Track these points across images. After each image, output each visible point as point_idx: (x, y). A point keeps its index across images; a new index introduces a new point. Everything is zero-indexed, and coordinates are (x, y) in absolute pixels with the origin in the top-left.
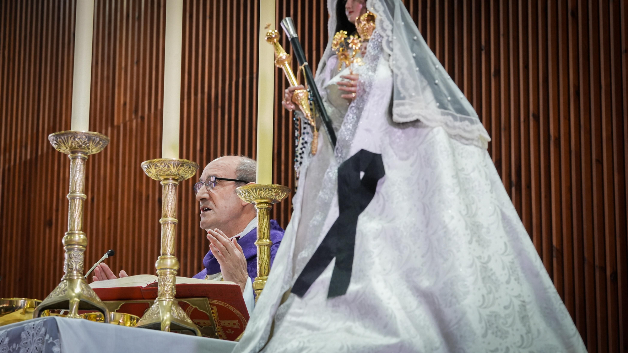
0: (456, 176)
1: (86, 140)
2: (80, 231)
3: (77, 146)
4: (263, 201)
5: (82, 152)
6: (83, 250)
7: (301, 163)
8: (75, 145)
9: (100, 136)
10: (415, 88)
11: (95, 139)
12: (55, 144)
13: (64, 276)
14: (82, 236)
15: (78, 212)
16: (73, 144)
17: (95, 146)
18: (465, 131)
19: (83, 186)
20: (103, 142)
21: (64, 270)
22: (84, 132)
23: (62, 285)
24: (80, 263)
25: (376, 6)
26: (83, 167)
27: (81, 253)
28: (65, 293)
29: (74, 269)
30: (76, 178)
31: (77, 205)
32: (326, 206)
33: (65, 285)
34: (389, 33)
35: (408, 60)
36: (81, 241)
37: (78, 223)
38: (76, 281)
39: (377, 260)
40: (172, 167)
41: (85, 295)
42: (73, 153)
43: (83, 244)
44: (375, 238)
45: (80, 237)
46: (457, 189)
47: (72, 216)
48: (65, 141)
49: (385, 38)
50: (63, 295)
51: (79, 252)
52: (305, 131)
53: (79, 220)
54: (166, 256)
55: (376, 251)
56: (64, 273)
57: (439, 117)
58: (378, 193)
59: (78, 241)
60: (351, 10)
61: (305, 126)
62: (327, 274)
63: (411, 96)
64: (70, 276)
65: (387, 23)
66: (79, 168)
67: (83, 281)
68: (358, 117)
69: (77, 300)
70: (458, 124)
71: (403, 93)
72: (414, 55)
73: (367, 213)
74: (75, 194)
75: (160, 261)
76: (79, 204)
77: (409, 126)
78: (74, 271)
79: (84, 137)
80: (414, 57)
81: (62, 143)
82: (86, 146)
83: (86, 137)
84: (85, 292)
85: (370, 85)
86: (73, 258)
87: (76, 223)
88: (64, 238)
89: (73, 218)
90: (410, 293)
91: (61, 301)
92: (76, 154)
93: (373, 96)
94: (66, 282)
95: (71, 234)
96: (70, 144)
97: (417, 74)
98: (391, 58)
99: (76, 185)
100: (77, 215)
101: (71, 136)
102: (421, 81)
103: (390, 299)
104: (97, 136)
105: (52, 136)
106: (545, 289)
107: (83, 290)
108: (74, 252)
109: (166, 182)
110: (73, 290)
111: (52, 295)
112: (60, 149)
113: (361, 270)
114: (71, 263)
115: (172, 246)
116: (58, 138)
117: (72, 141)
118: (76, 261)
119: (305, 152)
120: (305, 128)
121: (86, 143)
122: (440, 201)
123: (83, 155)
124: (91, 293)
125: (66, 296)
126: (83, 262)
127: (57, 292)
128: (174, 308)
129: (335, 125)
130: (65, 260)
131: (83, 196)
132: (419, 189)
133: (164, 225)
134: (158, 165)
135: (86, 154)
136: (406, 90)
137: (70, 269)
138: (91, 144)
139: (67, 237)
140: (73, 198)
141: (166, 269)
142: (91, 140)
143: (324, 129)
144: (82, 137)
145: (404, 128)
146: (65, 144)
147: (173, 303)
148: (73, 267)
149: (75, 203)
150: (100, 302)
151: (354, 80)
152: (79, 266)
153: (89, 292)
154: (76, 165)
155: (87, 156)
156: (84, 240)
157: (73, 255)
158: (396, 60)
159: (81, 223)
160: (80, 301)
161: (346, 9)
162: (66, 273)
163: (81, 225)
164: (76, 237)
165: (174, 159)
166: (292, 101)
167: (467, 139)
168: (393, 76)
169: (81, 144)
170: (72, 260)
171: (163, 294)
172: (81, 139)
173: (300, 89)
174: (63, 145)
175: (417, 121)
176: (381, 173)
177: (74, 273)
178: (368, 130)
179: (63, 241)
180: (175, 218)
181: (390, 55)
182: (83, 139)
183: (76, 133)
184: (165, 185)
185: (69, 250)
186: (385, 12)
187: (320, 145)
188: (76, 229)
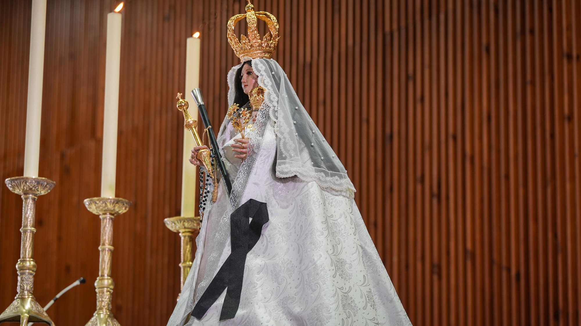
0: (326, 222)
1: (36, 184)
2: (31, 258)
3: (28, 189)
4: (187, 230)
5: (33, 194)
6: (33, 274)
7: (204, 209)
8: (27, 188)
9: (47, 181)
10: (295, 150)
11: (43, 183)
12: (11, 187)
13: (17, 295)
14: (32, 263)
15: (29, 243)
16: (25, 188)
17: (43, 188)
18: (335, 184)
19: (33, 221)
20: (49, 185)
21: (17, 290)
22: (34, 177)
23: (16, 303)
24: (30, 285)
25: (266, 82)
26: (33, 206)
27: (31, 277)
28: (17, 310)
29: (25, 289)
30: (27, 215)
31: (28, 237)
32: (222, 245)
33: (18, 303)
34: (275, 104)
35: (289, 126)
36: (31, 267)
37: (29, 252)
38: (27, 299)
39: (259, 290)
40: (108, 204)
41: (34, 311)
42: (25, 194)
43: (33, 269)
44: (259, 273)
45: (30, 263)
46: (326, 233)
47: (24, 246)
48: (18, 185)
49: (272, 108)
50: (16, 311)
51: (29, 275)
52: (208, 182)
53: (30, 250)
54: (103, 277)
55: (259, 283)
56: (17, 293)
57: (314, 174)
58: (262, 236)
59: (29, 267)
60: (246, 84)
61: (208, 178)
62: (221, 301)
63: (291, 157)
64: (22, 295)
65: (273, 95)
66: (30, 207)
67: (33, 300)
68: (249, 173)
69: (26, 315)
70: (329, 179)
71: (285, 154)
72: (295, 122)
73: (254, 251)
74: (26, 228)
75: (99, 281)
76: (30, 237)
77: (290, 181)
78: (25, 291)
79: (34, 181)
80: (294, 124)
81: (16, 186)
82: (36, 188)
83: (36, 182)
84: (34, 309)
85: (258, 147)
86: (25, 281)
87: (27, 252)
88: (17, 264)
89: (25, 248)
90: (285, 317)
91: (15, 316)
92: (28, 195)
93: (261, 156)
94: (19, 300)
95: (24, 261)
96: (22, 187)
97: (296, 138)
98: (276, 124)
99: (27, 220)
100: (28, 245)
101: (23, 181)
102: (300, 144)
103: (268, 322)
104: (44, 181)
105: (8, 181)
106: (397, 312)
107: (32, 307)
108: (26, 276)
109: (104, 216)
110: (24, 307)
111: (7, 311)
112: (15, 190)
113: (247, 299)
114: (23, 285)
115: (109, 269)
116: (13, 182)
117: (24, 185)
118: (27, 283)
119: (208, 199)
120: (208, 180)
121: (35, 186)
122: (311, 243)
123: (33, 196)
124: (39, 309)
125: (18, 312)
126: (33, 284)
127: (11, 309)
128: (109, 320)
129: (231, 178)
130: (18, 282)
131: (34, 230)
132: (295, 233)
133: (102, 251)
134: (98, 202)
135: (35, 195)
136: (288, 151)
137: (22, 289)
138: (40, 187)
139: (20, 263)
140: (25, 232)
141: (104, 287)
142: (40, 184)
143: (222, 181)
144: (32, 182)
145: (285, 183)
146: (18, 187)
147: (109, 316)
148: (24, 288)
149: (27, 235)
150: (47, 317)
151: (245, 143)
152: (30, 287)
153: (38, 309)
154: (28, 204)
155: (37, 197)
156: (34, 266)
157: (25, 278)
158: (280, 127)
159: (31, 252)
160: (30, 316)
161: (242, 83)
162: (19, 293)
163: (31, 253)
164: (27, 264)
165: (111, 198)
166: (197, 158)
167: (337, 191)
168: (276, 140)
169: (31, 187)
170: (24, 282)
171: (101, 309)
172: (31, 184)
173: (204, 149)
174: (16, 188)
175: (296, 176)
176: (266, 219)
177: (25, 293)
178: (256, 184)
179: (17, 266)
180: (111, 246)
181: (275, 123)
182: (33, 184)
183: (27, 178)
184: (104, 219)
185: (22, 274)
186: (272, 86)
187: (219, 194)
188: (27, 257)
